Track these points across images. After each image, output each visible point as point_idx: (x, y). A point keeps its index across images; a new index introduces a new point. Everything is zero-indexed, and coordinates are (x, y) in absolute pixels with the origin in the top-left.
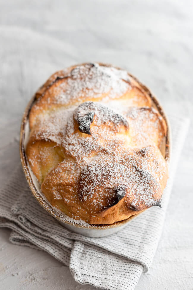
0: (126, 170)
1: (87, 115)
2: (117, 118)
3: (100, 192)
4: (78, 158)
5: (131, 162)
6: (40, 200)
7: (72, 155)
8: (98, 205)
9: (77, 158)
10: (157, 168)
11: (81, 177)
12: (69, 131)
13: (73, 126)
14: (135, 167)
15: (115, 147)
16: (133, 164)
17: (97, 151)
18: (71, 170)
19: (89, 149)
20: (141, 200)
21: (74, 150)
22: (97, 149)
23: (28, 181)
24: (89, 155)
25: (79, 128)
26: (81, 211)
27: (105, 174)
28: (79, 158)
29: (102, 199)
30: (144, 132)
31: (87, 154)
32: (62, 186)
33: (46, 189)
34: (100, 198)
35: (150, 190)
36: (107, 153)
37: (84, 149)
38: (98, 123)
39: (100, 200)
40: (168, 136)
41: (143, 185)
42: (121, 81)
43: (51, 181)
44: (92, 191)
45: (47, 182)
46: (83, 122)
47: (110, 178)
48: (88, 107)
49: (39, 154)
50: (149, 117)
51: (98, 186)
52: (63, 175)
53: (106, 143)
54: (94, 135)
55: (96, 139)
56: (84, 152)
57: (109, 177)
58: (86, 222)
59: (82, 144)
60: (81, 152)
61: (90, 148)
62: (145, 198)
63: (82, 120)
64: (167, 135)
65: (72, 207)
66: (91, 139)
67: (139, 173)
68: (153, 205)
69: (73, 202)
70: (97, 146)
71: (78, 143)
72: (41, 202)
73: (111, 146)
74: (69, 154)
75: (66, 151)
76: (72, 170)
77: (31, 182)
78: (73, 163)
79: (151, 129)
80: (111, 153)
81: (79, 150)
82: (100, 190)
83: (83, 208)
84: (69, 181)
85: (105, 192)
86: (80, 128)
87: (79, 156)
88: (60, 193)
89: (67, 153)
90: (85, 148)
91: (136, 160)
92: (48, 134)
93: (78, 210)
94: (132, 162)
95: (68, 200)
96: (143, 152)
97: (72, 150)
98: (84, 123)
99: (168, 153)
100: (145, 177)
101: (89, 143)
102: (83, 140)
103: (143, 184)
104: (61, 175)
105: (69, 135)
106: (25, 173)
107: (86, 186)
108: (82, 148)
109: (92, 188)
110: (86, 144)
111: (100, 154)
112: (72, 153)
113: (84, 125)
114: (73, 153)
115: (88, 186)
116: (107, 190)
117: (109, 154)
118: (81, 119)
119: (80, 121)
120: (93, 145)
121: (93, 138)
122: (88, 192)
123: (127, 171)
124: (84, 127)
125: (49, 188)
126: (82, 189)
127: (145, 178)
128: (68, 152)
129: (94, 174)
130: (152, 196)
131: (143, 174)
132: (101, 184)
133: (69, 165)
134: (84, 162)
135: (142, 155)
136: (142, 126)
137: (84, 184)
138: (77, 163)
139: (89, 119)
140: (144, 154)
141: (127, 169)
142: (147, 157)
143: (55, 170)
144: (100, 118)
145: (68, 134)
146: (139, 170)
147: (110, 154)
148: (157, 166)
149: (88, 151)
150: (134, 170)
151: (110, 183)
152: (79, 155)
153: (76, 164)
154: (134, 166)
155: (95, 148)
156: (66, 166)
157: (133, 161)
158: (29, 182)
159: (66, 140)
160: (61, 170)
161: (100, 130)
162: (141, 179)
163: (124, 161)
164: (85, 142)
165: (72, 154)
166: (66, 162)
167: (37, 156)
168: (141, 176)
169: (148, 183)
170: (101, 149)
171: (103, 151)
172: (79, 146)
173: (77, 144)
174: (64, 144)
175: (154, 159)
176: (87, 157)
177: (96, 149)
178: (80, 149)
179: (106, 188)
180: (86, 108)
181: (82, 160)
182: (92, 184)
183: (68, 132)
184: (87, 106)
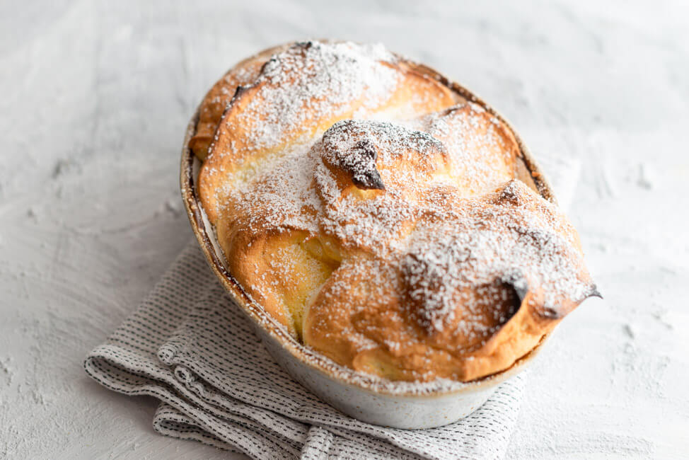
0: (499, 239)
1: (357, 148)
2: (422, 141)
3: (467, 300)
4: (377, 247)
5: (499, 220)
6: (322, 366)
7: (360, 245)
8: (473, 330)
9: (374, 248)
10: (553, 219)
11: (409, 282)
12: (329, 196)
13: (335, 183)
14: (515, 228)
15: (447, 200)
16: (506, 223)
17: (414, 220)
18: (372, 278)
19: (395, 220)
20: (559, 293)
21: (360, 233)
22: (413, 215)
23: (272, 333)
24: (399, 233)
25: (356, 179)
26: (435, 358)
27: (463, 258)
28: (381, 247)
29: (478, 315)
30: (476, 160)
31: (394, 233)
32: (367, 317)
33: (325, 337)
34: (472, 314)
35: (567, 266)
36: (439, 218)
37: (384, 223)
38: (385, 161)
39: (475, 318)
40: (526, 154)
41: (549, 260)
42: (379, 66)
43: (333, 316)
44: (449, 304)
45: (323, 321)
46: (359, 165)
47: (477, 264)
48: (349, 131)
49: (271, 267)
50: (472, 126)
51: (458, 288)
52: (356, 293)
53: (421, 200)
54: (390, 187)
55: (398, 194)
56: (386, 230)
57: (473, 263)
58: (453, 379)
59: (372, 213)
60: (380, 232)
61: (395, 217)
62: (566, 287)
63: (355, 162)
64: (522, 153)
65: (411, 356)
66: (388, 198)
67: (530, 238)
68: (586, 297)
69: (410, 343)
70: (409, 209)
71: (363, 215)
72: (326, 369)
73: (436, 202)
74: (353, 244)
75: (342, 240)
76: (374, 276)
77: (280, 334)
78: (369, 263)
79: (485, 151)
80: (447, 216)
81: (372, 229)
82: (465, 295)
83: (437, 349)
84: (380, 301)
85: (478, 296)
86: (358, 179)
87: (377, 242)
88: (369, 335)
89: (348, 244)
90: (383, 221)
91: (508, 214)
92: (278, 216)
93: (429, 357)
94: (502, 221)
95: (396, 342)
96: (511, 196)
97: (356, 233)
98: (363, 167)
99: (545, 188)
100: (546, 243)
101: (389, 208)
102: (372, 204)
103: (547, 257)
104: (353, 296)
105: (335, 204)
106: (257, 317)
107: (431, 298)
108: (377, 223)
109: (446, 299)
110: (384, 211)
111: (423, 225)
112: (358, 241)
113: (364, 171)
114: (362, 240)
115: (435, 296)
116: (481, 291)
117: (444, 219)
118: (351, 160)
119: (349, 164)
120: (400, 209)
121: (393, 195)
122: (440, 308)
123: (504, 241)
124: (365, 174)
125: (332, 334)
126: (423, 307)
127: (548, 244)
128: (347, 241)
129: (438, 265)
130: (578, 278)
131: (539, 236)
132: (462, 284)
133: (362, 267)
134: (397, 251)
135: (511, 203)
136: (466, 147)
137: (423, 295)
138: (380, 259)
139: (368, 156)
140: (516, 199)
141: (501, 236)
142: (522, 203)
143: (329, 290)
144: (385, 150)
145: (330, 202)
146: (526, 232)
147: (446, 218)
148: (551, 217)
149: (394, 225)
150: (515, 235)
151: (479, 275)
152: (377, 239)
153: (378, 263)
154: (511, 226)
155: (406, 215)
156: (356, 271)
157: (503, 217)
158: (275, 335)
159: (330, 217)
160: (347, 285)
161: (395, 175)
162: (540, 249)
163: (485, 222)
164: (378, 209)
165: (361, 243)
166: (351, 266)
167: (266, 274)
168: (537, 243)
169: (558, 253)
170: (420, 214)
171: (426, 216)
172: (369, 221)
173: (361, 217)
174: (329, 228)
175: (537, 205)
176: (396, 240)
177: (411, 216)
178: (372, 226)
179: (477, 288)
180: (346, 136)
181: (389, 249)
182: (442, 288)
183: (326, 197)
184: (345, 131)
